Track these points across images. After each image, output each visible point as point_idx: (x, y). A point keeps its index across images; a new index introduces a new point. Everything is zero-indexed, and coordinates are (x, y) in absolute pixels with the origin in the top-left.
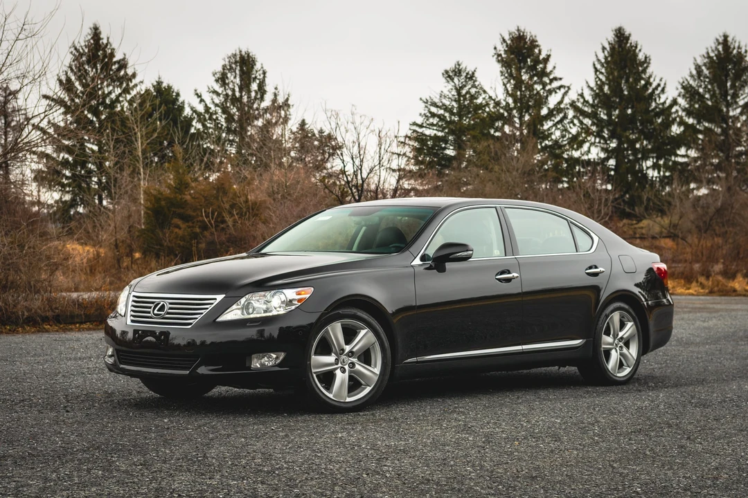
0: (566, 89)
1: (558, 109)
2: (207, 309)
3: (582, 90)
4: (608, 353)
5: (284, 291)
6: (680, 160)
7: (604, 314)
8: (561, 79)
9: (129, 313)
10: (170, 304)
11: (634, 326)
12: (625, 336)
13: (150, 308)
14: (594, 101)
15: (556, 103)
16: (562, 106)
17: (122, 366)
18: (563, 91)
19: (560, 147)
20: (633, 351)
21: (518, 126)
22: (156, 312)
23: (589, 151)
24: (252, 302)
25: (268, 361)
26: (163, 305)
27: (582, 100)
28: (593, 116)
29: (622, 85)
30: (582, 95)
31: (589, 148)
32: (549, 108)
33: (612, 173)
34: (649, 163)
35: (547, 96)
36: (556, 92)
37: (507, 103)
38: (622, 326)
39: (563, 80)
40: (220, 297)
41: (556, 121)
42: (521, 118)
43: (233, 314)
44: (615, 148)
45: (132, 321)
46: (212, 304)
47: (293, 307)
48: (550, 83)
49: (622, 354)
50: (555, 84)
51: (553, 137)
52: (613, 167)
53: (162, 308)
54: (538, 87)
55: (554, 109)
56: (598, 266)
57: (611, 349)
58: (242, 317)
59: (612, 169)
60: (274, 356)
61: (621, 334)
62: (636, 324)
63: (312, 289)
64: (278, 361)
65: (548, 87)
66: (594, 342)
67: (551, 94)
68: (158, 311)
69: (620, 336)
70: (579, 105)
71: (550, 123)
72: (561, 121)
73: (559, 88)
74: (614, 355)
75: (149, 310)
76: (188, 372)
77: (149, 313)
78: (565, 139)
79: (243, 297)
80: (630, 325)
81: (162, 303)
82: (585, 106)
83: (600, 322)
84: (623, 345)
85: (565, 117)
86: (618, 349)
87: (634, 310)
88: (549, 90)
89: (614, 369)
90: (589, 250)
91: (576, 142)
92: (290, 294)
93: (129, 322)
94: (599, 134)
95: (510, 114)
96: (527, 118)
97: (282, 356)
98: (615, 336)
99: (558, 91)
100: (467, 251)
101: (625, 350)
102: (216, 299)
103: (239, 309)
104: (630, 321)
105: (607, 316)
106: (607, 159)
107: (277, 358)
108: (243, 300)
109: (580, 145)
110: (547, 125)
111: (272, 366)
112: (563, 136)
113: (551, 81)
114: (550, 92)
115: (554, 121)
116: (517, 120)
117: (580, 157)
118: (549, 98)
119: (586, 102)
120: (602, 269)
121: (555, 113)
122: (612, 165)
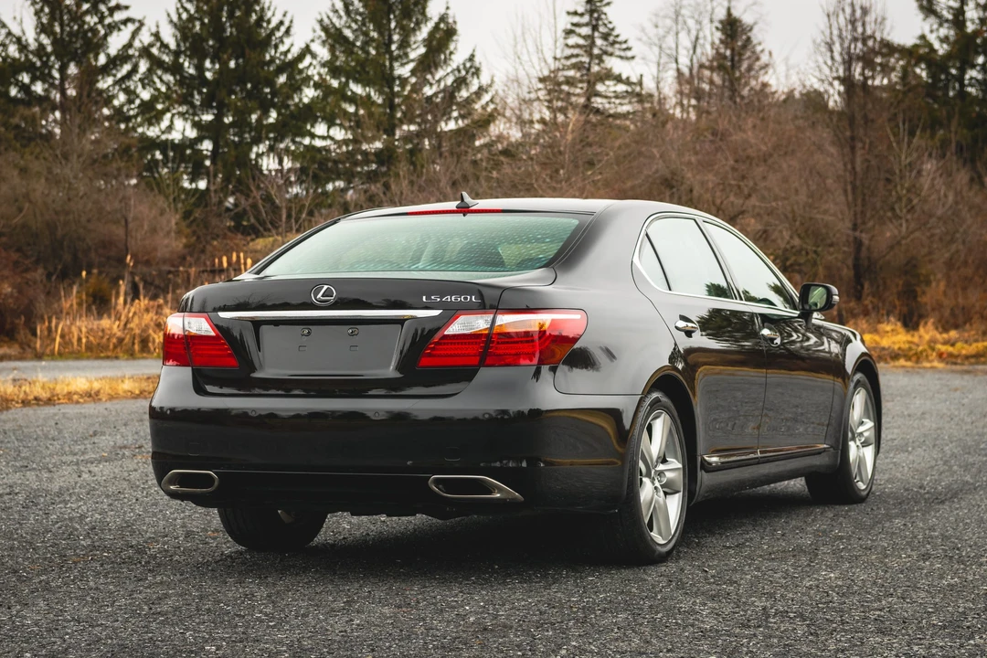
0: (137, 24)
1: (122, 57)
3: (158, 26)
6: (318, 143)
8: (127, 8)
14: (178, 45)
15: (120, 47)
16: (131, 52)
18: (131, 27)
19: (127, 119)
21: (57, 82)
23: (170, 128)
27: (158, 44)
28: (176, 69)
29: (224, 19)
30: (157, 36)
31: (172, 121)
32: (108, 55)
33: (208, 163)
34: (262, 148)
35: (106, 36)
36: (119, 30)
37: (41, 47)
39: (131, 9)
41: (119, 76)
42: (63, 70)
44: (210, 122)
48: (111, 15)
50: (119, 16)
51: (116, 103)
52: (209, 154)
54: (91, 20)
55: (116, 57)
59: (206, 157)
65: (108, 21)
67: (111, 32)
70: (155, 51)
71: (110, 80)
72: (129, 76)
73: (125, 22)
78: (133, 106)
82: (164, 53)
85: (135, 70)
88: (109, 25)
91: (150, 112)
94: (185, 99)
95: (45, 64)
96: (73, 69)
99: (122, 27)
106: (199, 139)
109: (158, 117)
110: (105, 83)
112: (130, 102)
113: (112, 11)
114: (112, 28)
115: (115, 76)
116: (56, 75)
117: (158, 137)
118: (109, 39)
119: (164, 46)
121: (118, 63)
122: (207, 150)
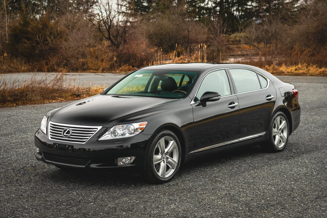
2: (93, 134)
4: (275, 137)
5: (133, 124)
6: (249, 7)
7: (273, 118)
9: (49, 133)
10: (73, 130)
11: (286, 123)
12: (282, 128)
13: (62, 131)
17: (47, 161)
19: (195, 2)
20: (285, 134)
22: (65, 134)
23: (208, 3)
24: (116, 130)
25: (126, 161)
26: (69, 130)
33: (218, 13)
34: (235, 8)
38: (281, 122)
40: (99, 128)
43: (107, 136)
44: (219, 1)
45: (51, 138)
46: (96, 131)
47: (138, 133)
49: (281, 137)
52: (219, 10)
53: (68, 132)
56: (271, 95)
57: (276, 135)
58: (112, 138)
59: (218, 11)
60: (129, 158)
61: (280, 127)
62: (287, 121)
63: (147, 122)
64: (131, 162)
66: (269, 132)
68: (66, 134)
69: (280, 128)
74: (277, 137)
75: (61, 133)
76: (84, 166)
77: (61, 134)
79: (112, 128)
80: (284, 122)
81: (68, 130)
83: (272, 123)
84: (281, 132)
86: (279, 134)
87: (286, 115)
89: (278, 144)
90: (266, 87)
92: (136, 125)
93: (50, 138)
97: (133, 158)
98: (278, 128)
100: (218, 96)
101: (282, 135)
102: (97, 128)
103: (109, 134)
104: (284, 120)
105: (275, 119)
106: (216, 7)
107: (131, 159)
108: (112, 129)
109: (204, 1)
111: (128, 164)
117: (204, 6)
120: (273, 97)
122: (218, 10)
